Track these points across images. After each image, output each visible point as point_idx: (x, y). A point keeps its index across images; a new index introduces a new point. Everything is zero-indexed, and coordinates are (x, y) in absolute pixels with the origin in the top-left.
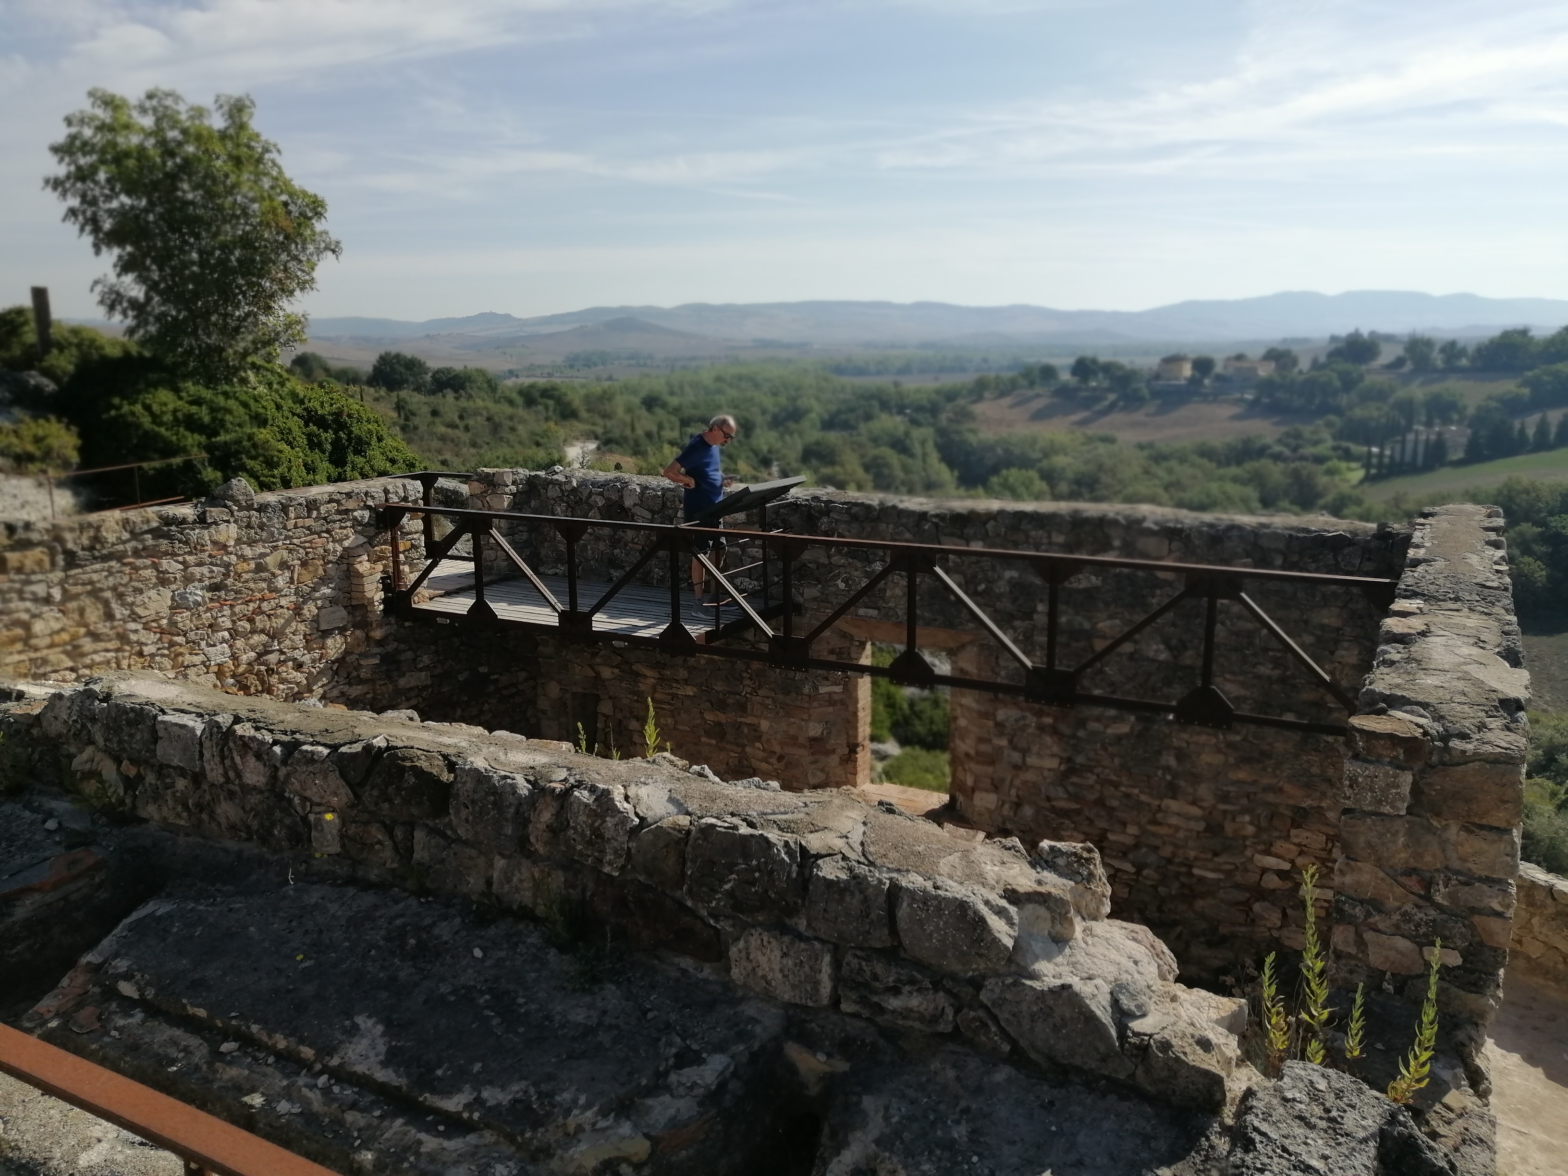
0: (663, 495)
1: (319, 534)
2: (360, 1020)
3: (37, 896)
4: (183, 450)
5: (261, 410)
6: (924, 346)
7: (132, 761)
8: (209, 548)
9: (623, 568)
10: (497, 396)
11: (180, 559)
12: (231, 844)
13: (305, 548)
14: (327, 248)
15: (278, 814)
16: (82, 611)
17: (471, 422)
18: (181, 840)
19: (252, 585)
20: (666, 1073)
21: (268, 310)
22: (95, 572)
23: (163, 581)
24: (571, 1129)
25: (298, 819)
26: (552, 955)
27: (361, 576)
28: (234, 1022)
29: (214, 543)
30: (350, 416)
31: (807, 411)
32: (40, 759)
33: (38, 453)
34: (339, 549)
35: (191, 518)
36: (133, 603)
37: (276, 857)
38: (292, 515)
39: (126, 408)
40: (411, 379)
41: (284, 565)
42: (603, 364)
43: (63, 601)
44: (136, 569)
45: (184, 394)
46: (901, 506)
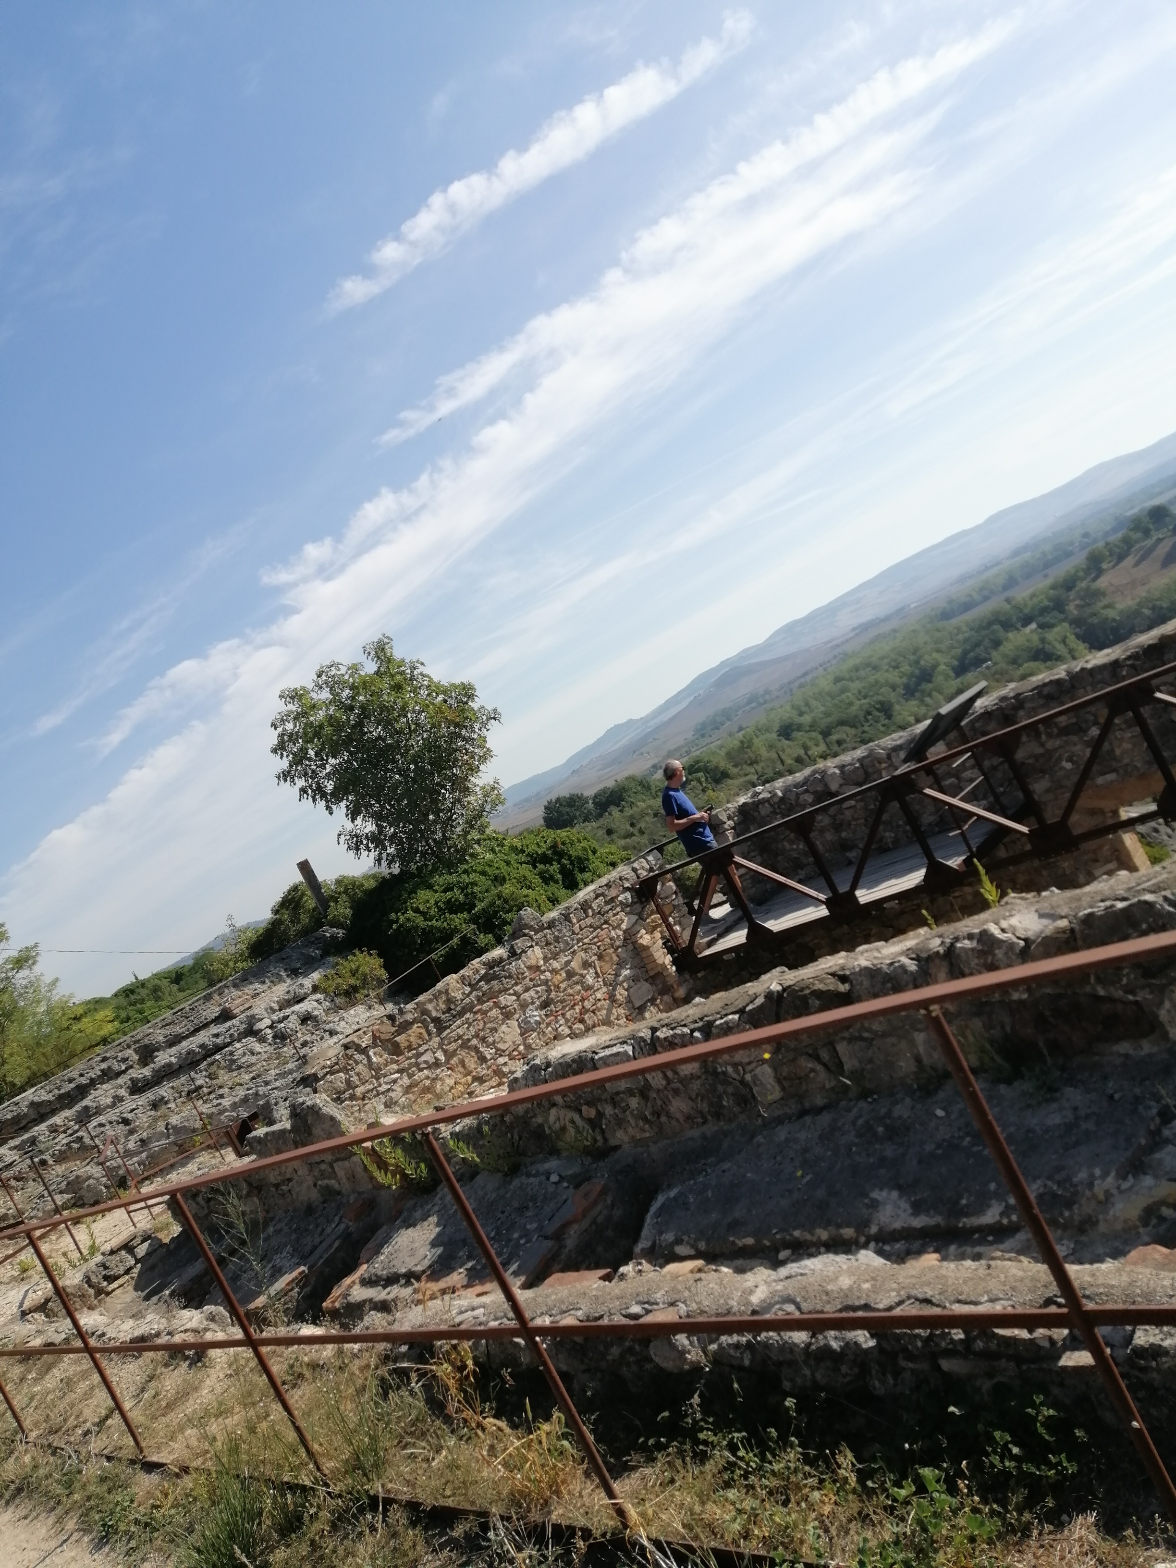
0: (862, 765)
1: (600, 927)
2: (875, 1195)
3: (575, 1226)
4: (456, 931)
5: (497, 872)
6: (1017, 553)
7: (588, 1104)
8: (527, 974)
9: (856, 846)
10: (653, 792)
11: (511, 991)
12: (695, 1133)
13: (595, 944)
14: (489, 718)
15: (720, 1088)
16: (462, 1063)
17: (643, 825)
18: (653, 1148)
19: (570, 991)
20: (1158, 1132)
21: (466, 791)
22: (458, 1028)
23: (508, 1015)
24: (1102, 1197)
25: (738, 1084)
26: (1003, 1089)
27: (646, 948)
28: (778, 1236)
29: (530, 968)
30: (563, 844)
31: (935, 666)
32: (520, 1138)
33: (358, 983)
34: (621, 933)
35: (505, 956)
36: (494, 1042)
37: (734, 1125)
38: (575, 921)
39: (402, 919)
40: (578, 813)
41: (586, 965)
42: (728, 719)
43: (447, 1061)
44: (485, 1013)
45: (436, 888)
46: (1089, 666)
